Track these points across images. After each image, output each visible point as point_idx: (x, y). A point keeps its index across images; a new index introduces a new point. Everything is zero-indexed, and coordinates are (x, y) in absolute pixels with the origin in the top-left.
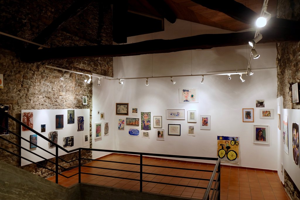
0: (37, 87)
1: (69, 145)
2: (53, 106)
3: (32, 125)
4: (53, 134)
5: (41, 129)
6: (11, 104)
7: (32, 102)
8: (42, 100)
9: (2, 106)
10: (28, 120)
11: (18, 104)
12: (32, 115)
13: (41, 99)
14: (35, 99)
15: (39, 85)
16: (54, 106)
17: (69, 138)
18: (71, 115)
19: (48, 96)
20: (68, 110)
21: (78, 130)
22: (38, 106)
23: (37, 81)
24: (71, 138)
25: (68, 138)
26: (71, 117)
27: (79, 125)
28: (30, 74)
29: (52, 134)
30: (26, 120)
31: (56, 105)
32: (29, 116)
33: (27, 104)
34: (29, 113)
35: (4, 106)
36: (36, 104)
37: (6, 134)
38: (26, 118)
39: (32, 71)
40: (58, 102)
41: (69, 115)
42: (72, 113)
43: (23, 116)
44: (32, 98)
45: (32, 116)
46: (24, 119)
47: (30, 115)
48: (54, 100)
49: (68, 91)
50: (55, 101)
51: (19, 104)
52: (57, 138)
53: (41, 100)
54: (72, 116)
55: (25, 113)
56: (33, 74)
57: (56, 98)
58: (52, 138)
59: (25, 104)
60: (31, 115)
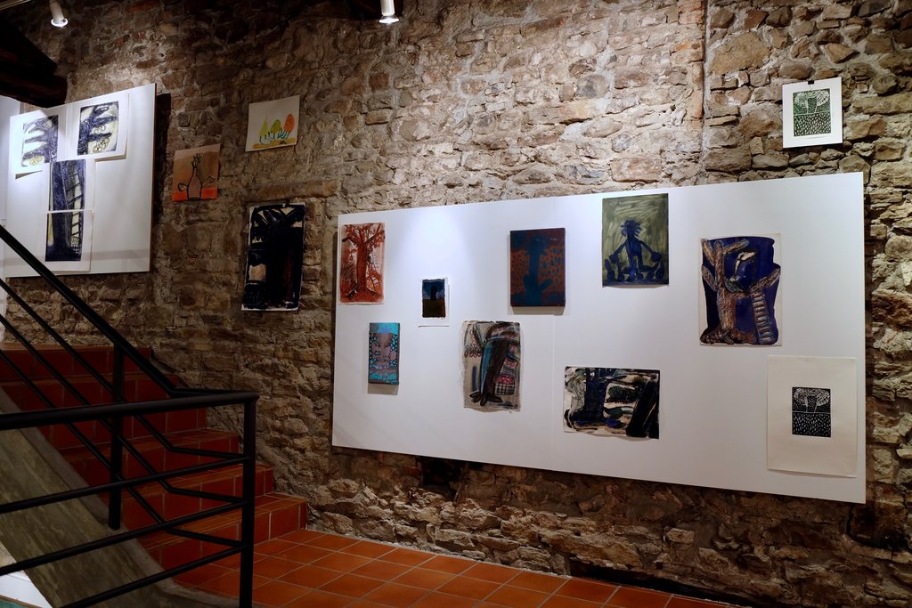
0: (428, 107)
1: (613, 422)
2: (515, 186)
3: (379, 277)
4: (488, 335)
5: (424, 301)
6: (318, 196)
7: (399, 178)
8: (452, 163)
9: (286, 207)
10: (365, 257)
11: (345, 192)
12: (379, 234)
13: (444, 158)
14: (416, 164)
15: (435, 96)
16: (521, 183)
17: (617, 379)
18: (631, 227)
19: (491, 136)
20: (605, 201)
21: (709, 336)
22: (427, 194)
23: (427, 79)
24: (630, 378)
25: (603, 372)
26: (634, 245)
27: (723, 300)
28: (402, 58)
29: (483, 331)
30: (355, 255)
31: (534, 179)
32: (367, 241)
33: (379, 188)
34: (367, 227)
35: (292, 206)
36: (419, 185)
37: (289, 306)
38: (354, 246)
39: (409, 43)
40: (554, 159)
41: (617, 227)
42: (643, 214)
43: (344, 240)
44: (404, 161)
45: (382, 240)
46: (346, 252)
47: (371, 236)
48: (520, 154)
49: (632, 83)
50: (531, 154)
51: (350, 195)
52: (514, 360)
53: (444, 161)
54: (642, 235)
55: (350, 228)
56: (414, 56)
57: (540, 139)
58: (487, 356)
59: (371, 191)
60: (377, 234)
